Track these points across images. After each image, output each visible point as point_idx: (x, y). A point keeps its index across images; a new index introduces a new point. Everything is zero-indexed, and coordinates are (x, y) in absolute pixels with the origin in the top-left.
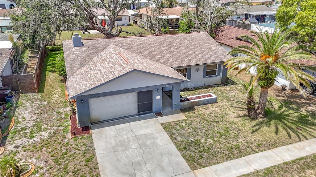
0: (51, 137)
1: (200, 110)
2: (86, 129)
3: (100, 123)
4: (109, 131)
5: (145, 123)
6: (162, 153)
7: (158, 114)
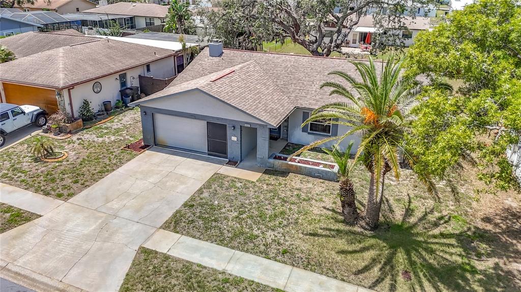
5: (203, 165)
6: (164, 198)
7: (233, 163)
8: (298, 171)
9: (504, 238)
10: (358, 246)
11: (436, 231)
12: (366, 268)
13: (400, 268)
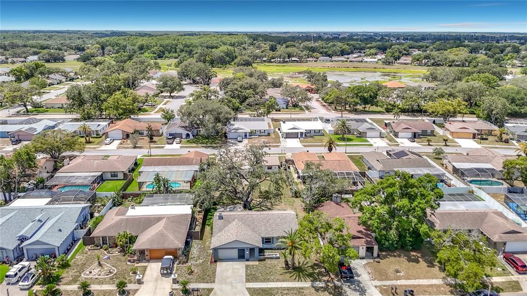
0: (203, 262)
1: (268, 261)
2: (216, 261)
3: (222, 260)
4: (224, 264)
5: (240, 263)
6: (239, 276)
7: (247, 260)
8: (268, 258)
9: (320, 264)
10: (292, 275)
11: (306, 266)
12: (295, 278)
13: (301, 276)
